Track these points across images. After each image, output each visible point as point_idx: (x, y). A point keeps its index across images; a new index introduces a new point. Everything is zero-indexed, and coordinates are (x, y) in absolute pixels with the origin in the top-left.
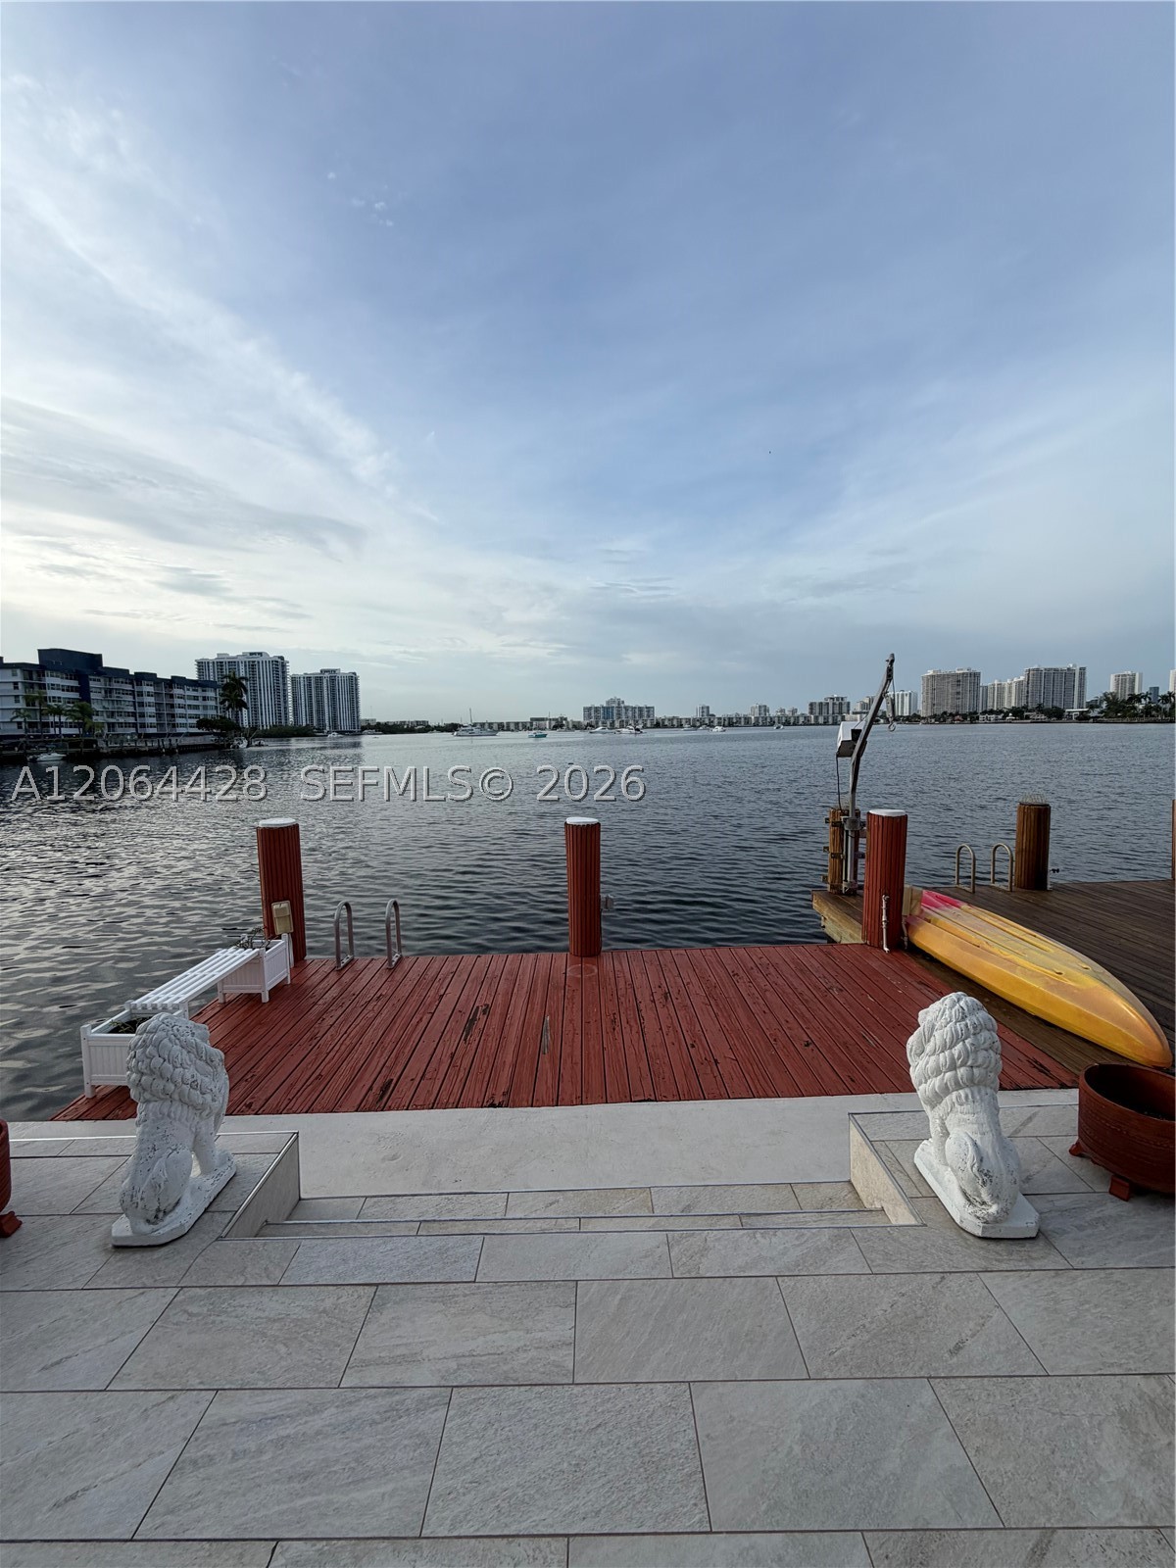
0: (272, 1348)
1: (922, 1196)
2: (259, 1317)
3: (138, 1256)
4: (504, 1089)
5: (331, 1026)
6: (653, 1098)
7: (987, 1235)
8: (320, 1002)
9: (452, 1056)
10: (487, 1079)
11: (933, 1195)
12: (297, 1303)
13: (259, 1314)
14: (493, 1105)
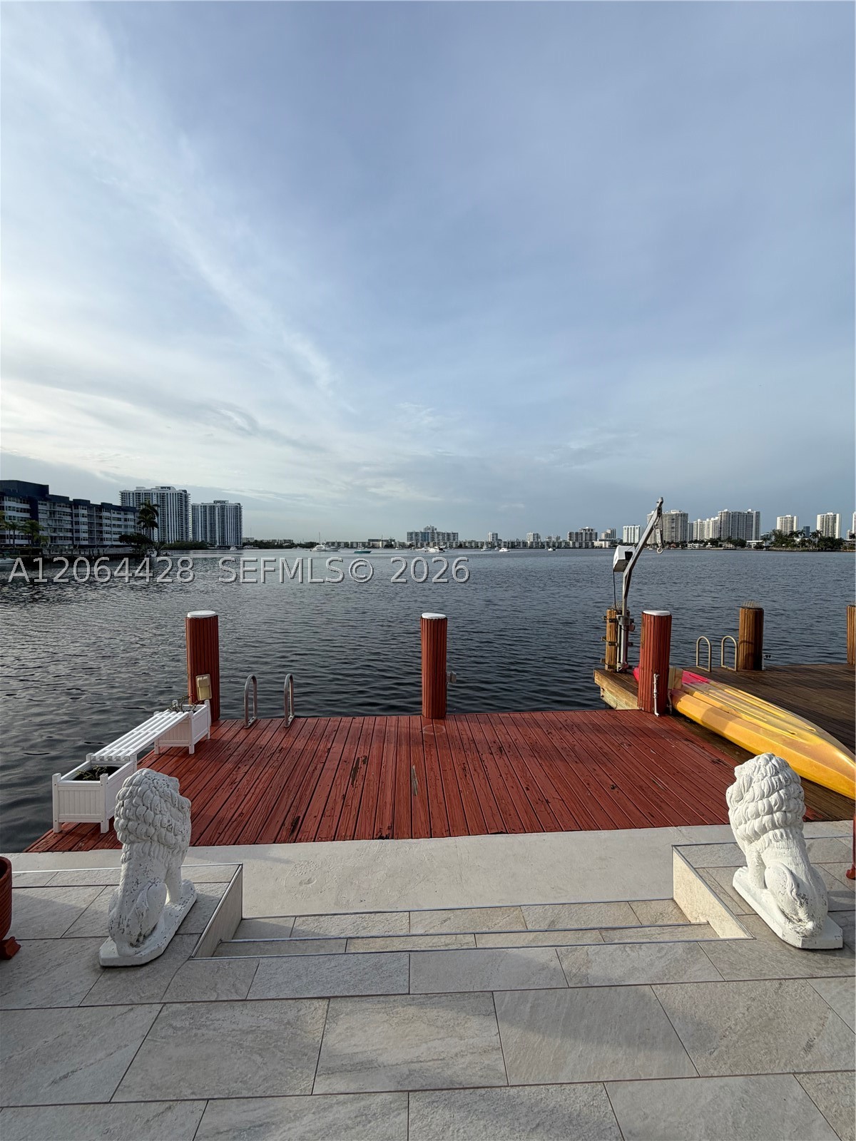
0: (249, 1058)
1: (744, 913)
2: (234, 1030)
3: (123, 975)
4: (388, 824)
5: (246, 773)
6: (504, 831)
7: (806, 947)
8: (235, 754)
9: (344, 797)
10: (373, 816)
11: (754, 913)
12: (265, 1016)
13: (234, 1026)
14: (381, 838)
